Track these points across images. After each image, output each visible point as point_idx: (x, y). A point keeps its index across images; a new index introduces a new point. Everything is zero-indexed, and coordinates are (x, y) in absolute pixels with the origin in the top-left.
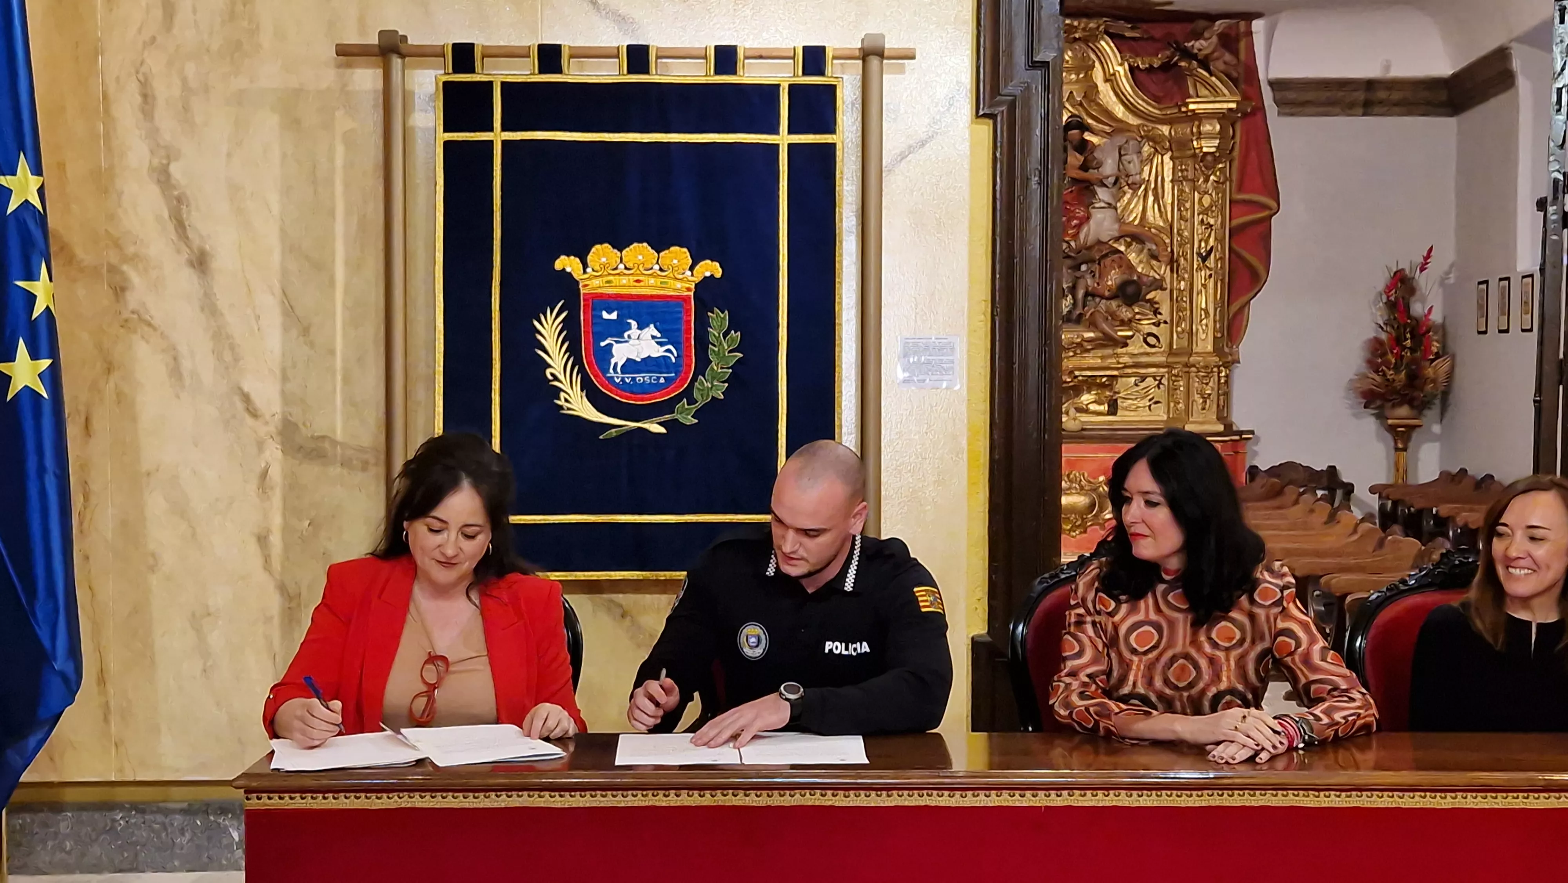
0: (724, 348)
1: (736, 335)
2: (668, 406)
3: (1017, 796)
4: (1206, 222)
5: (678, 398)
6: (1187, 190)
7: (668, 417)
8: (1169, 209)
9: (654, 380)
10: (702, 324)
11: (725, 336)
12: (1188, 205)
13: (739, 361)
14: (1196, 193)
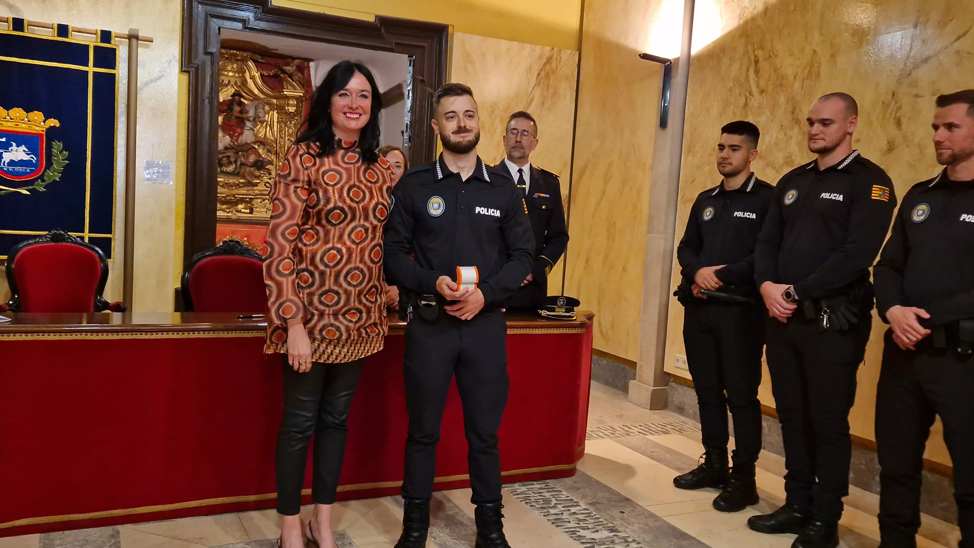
0: (60, 158)
1: (66, 153)
2: (32, 182)
3: (176, 334)
4: (290, 139)
5: (36, 179)
6: (283, 126)
7: (31, 187)
8: (276, 133)
9: (24, 170)
10: (49, 147)
11: (61, 152)
12: (283, 132)
13: (67, 164)
14: (286, 128)
